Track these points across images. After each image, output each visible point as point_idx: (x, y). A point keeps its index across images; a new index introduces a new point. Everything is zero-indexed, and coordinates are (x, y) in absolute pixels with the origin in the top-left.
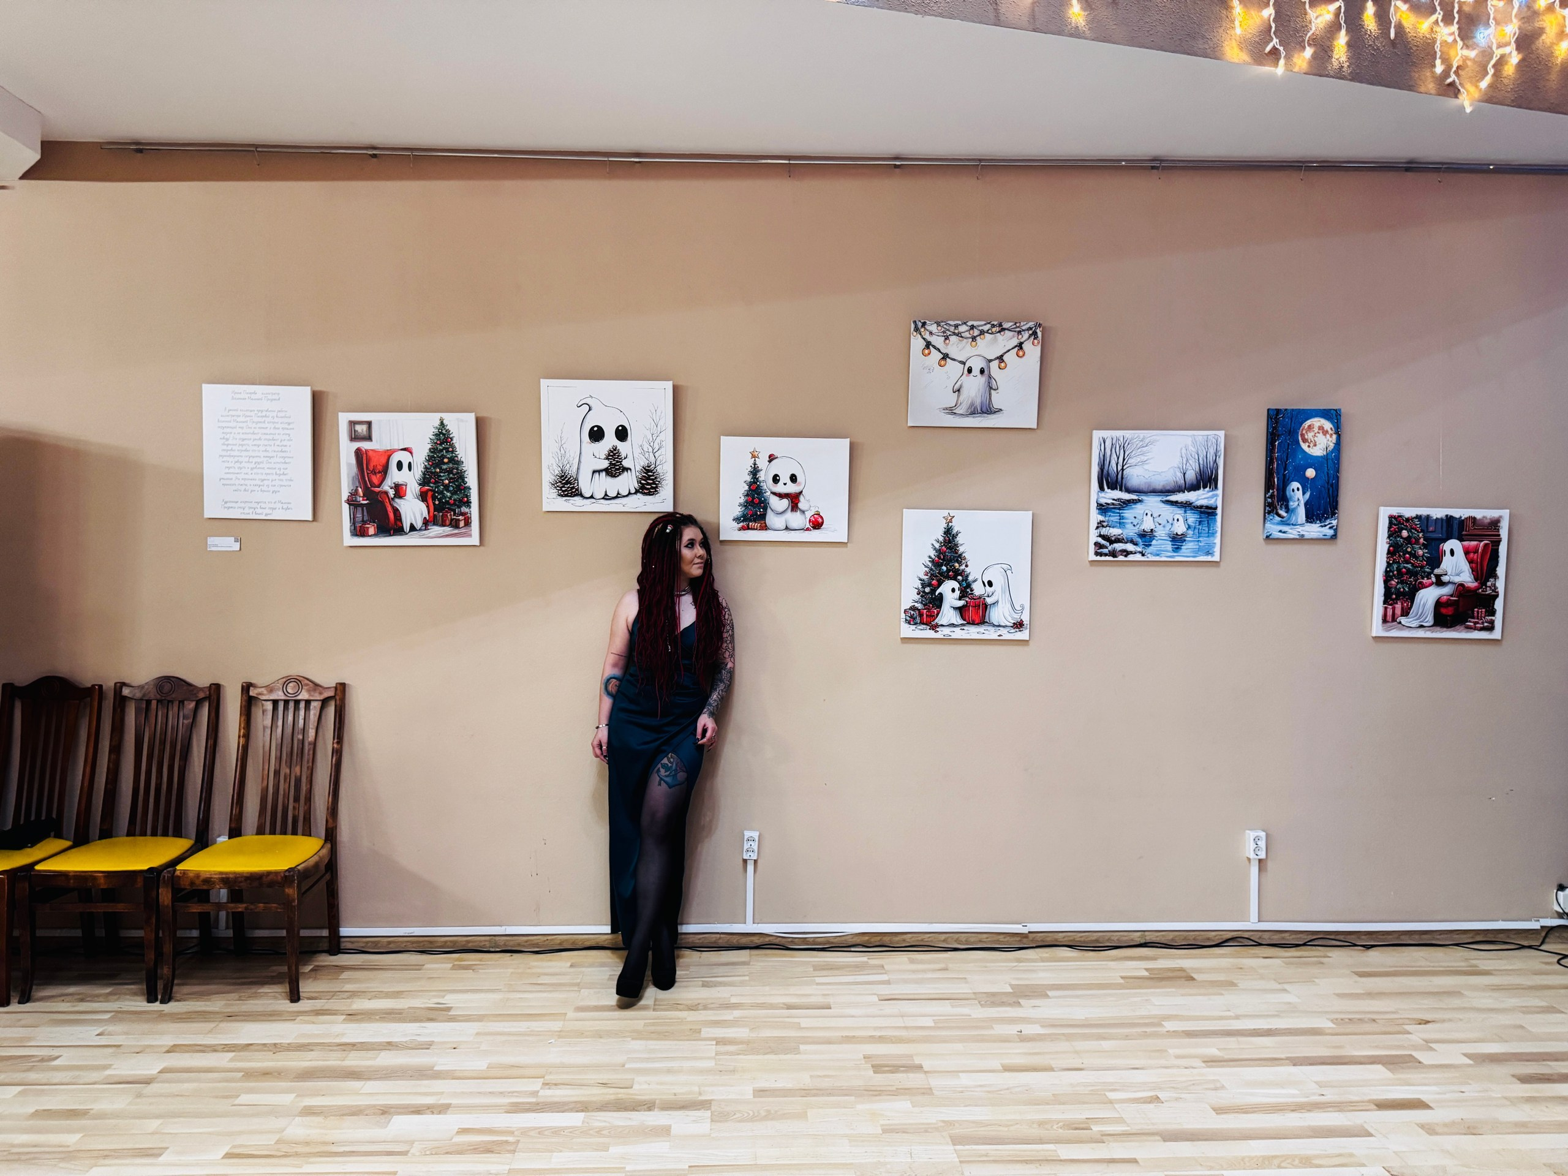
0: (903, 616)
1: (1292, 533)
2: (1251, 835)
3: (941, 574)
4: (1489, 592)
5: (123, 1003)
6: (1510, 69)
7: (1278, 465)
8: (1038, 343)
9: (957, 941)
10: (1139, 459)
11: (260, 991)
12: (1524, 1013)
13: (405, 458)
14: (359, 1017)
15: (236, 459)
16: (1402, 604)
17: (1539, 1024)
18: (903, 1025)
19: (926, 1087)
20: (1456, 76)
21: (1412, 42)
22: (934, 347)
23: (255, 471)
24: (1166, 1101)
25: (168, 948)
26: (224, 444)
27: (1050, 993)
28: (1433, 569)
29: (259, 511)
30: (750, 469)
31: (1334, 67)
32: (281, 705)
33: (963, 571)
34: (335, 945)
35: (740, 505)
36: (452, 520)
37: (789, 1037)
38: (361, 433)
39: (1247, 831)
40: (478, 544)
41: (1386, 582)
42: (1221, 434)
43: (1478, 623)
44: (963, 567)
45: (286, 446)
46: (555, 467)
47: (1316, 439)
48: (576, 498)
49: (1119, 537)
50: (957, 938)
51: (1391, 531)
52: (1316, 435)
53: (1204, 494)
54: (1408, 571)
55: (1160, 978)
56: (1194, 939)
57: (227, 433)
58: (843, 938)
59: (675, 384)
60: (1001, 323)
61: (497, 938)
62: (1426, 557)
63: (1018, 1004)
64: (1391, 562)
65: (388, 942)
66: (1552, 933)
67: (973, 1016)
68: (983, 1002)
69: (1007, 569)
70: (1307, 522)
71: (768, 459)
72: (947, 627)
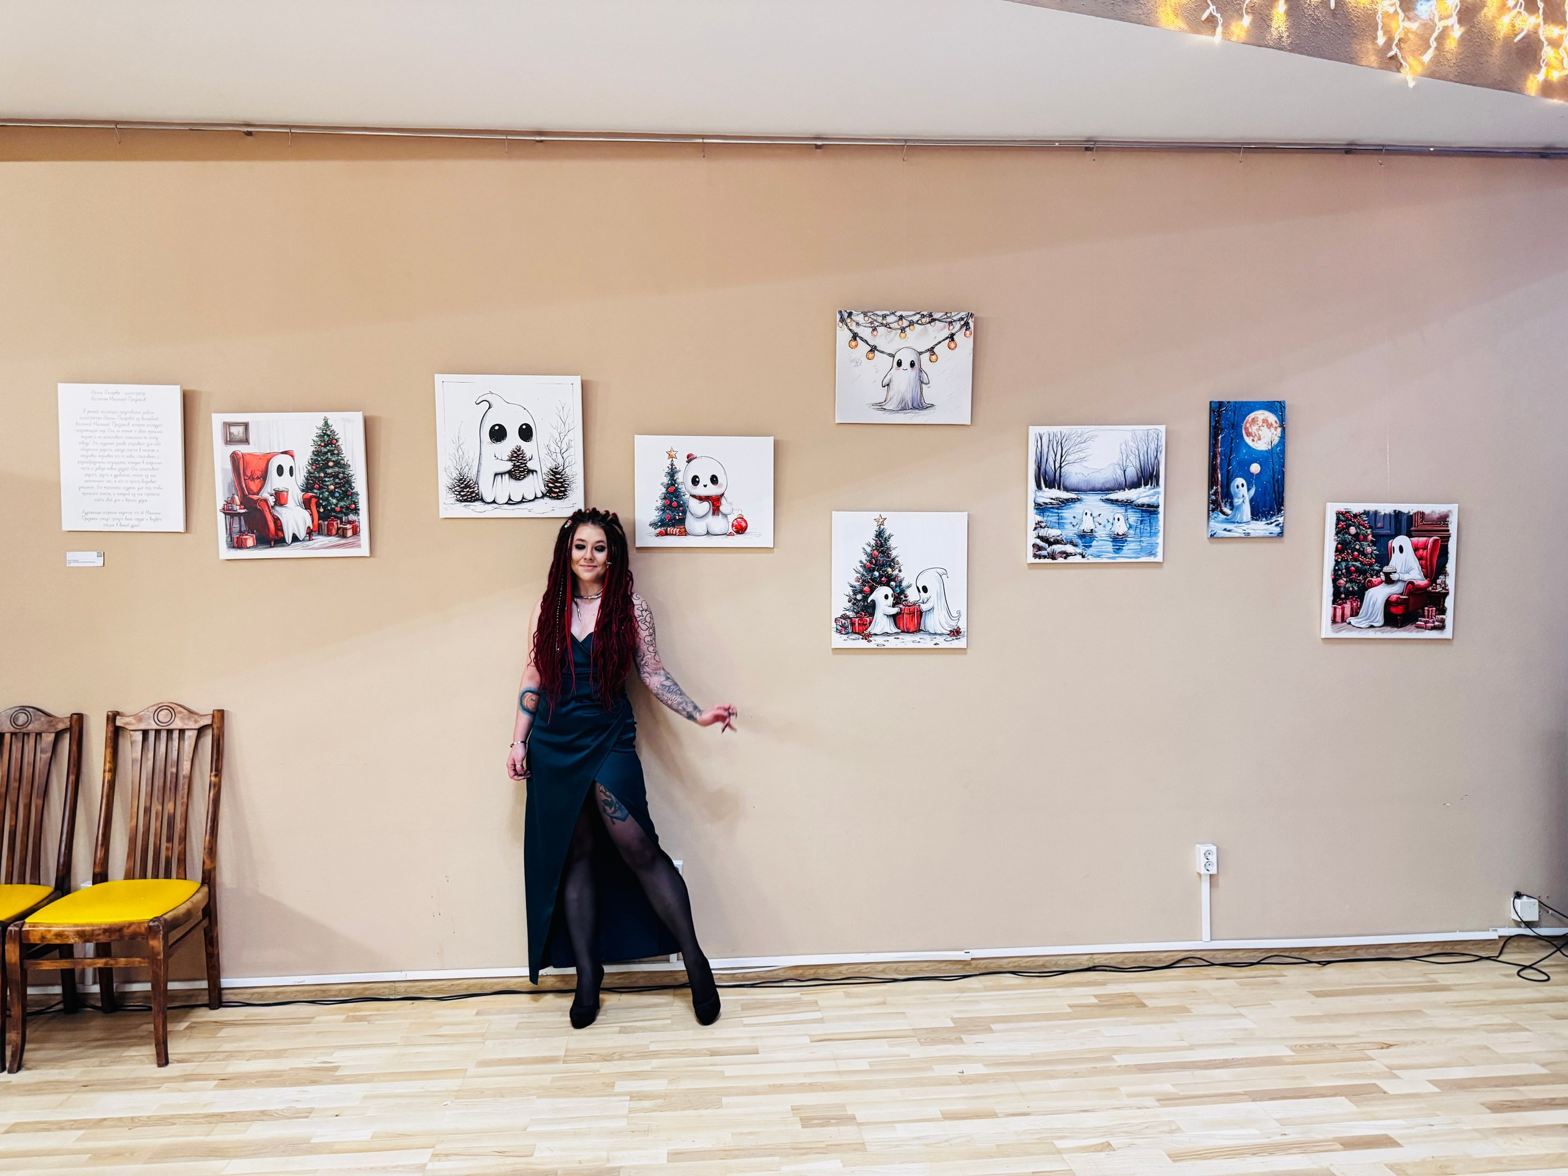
0: (834, 625)
1: (1238, 531)
2: (1202, 849)
3: (874, 580)
4: (1439, 589)
6: (1452, 43)
7: (1221, 460)
8: (971, 334)
9: (896, 971)
10: (1077, 456)
11: (124, 1054)
12: (1488, 1032)
13: (286, 462)
14: (233, 1082)
15: (97, 466)
16: (1352, 604)
17: (1505, 1044)
18: (836, 1070)
19: (858, 1141)
20: (1398, 48)
21: (1353, 12)
22: (861, 339)
23: (119, 478)
24: (1119, 1148)
25: (16, 1010)
26: (83, 449)
27: (993, 1027)
29: (124, 522)
30: (667, 470)
31: (1274, 37)
32: (152, 735)
33: (897, 576)
34: (216, 999)
35: (657, 509)
36: (338, 529)
37: (712, 1088)
38: (239, 435)
39: (1197, 846)
40: (368, 555)
41: (1334, 581)
42: (1162, 428)
43: (1429, 622)
44: (896, 572)
45: (153, 451)
46: (452, 469)
47: (1260, 432)
48: (476, 503)
49: (1058, 538)
50: (896, 968)
51: (1339, 528)
52: (1261, 428)
53: (1145, 492)
54: (1357, 570)
55: (1109, 1006)
56: (1145, 961)
57: (86, 437)
58: (775, 973)
59: (584, 379)
60: (931, 313)
61: (397, 985)
62: (1375, 554)
63: (960, 1041)
64: (1339, 560)
65: (276, 992)
66: (1510, 943)
67: (912, 1057)
68: (922, 1040)
69: (943, 574)
70: (1253, 520)
71: (686, 459)
72: (880, 636)
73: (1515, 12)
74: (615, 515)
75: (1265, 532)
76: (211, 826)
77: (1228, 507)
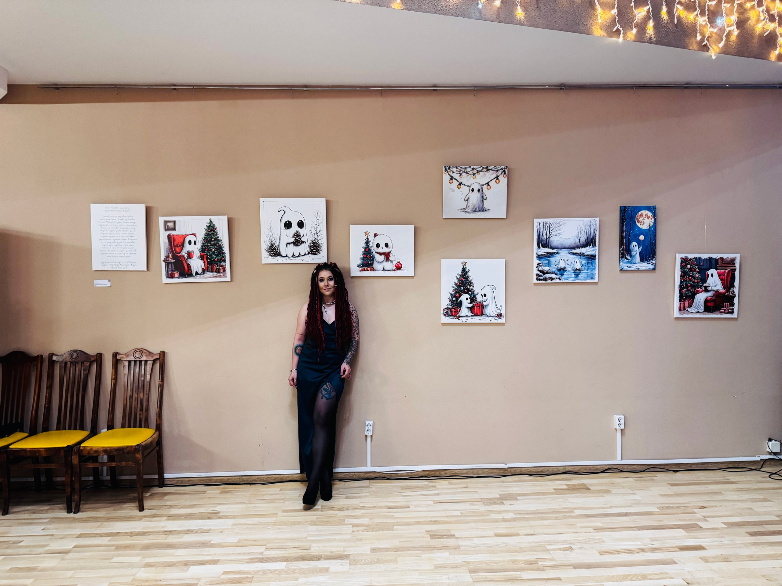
0: (442, 312)
2: (617, 417)
3: (461, 291)
4: (731, 294)
5: (55, 514)
6: (733, 38)
7: (626, 234)
8: (506, 176)
9: (473, 473)
10: (557, 233)
11: (124, 506)
12: (753, 502)
13: (192, 238)
14: (174, 518)
15: (108, 241)
16: (688, 301)
17: (759, 507)
18: (445, 515)
19: (457, 545)
20: (707, 41)
21: (686, 25)
22: (455, 179)
23: (117, 247)
24: (575, 549)
25: (77, 486)
26: (101, 234)
27: (518, 498)
28: (703, 284)
29: (120, 266)
30: (365, 241)
31: (647, 38)
32: (133, 363)
33: (472, 289)
34: (162, 483)
35: (360, 259)
36: (216, 269)
37: (389, 522)
38: (170, 227)
39: (615, 415)
40: (230, 281)
41: (680, 291)
42: (597, 219)
43: (726, 310)
44: (471, 287)
45: (133, 234)
46: (268, 241)
47: (644, 221)
49: (548, 271)
50: (473, 472)
51: (682, 265)
52: (644, 219)
53: (589, 249)
54: (691, 285)
55: (572, 489)
56: (590, 469)
57: (103, 228)
58: (416, 473)
59: (327, 199)
60: (487, 166)
61: (243, 477)
62: (699, 278)
63: (503, 503)
64: (682, 281)
65: (188, 480)
66: (766, 463)
67: (480, 510)
68: (485, 503)
69: (493, 288)
70: (641, 262)
71: (374, 236)
72: (464, 317)
73: (764, 22)
75: (647, 267)
76: (159, 404)
77: (629, 256)
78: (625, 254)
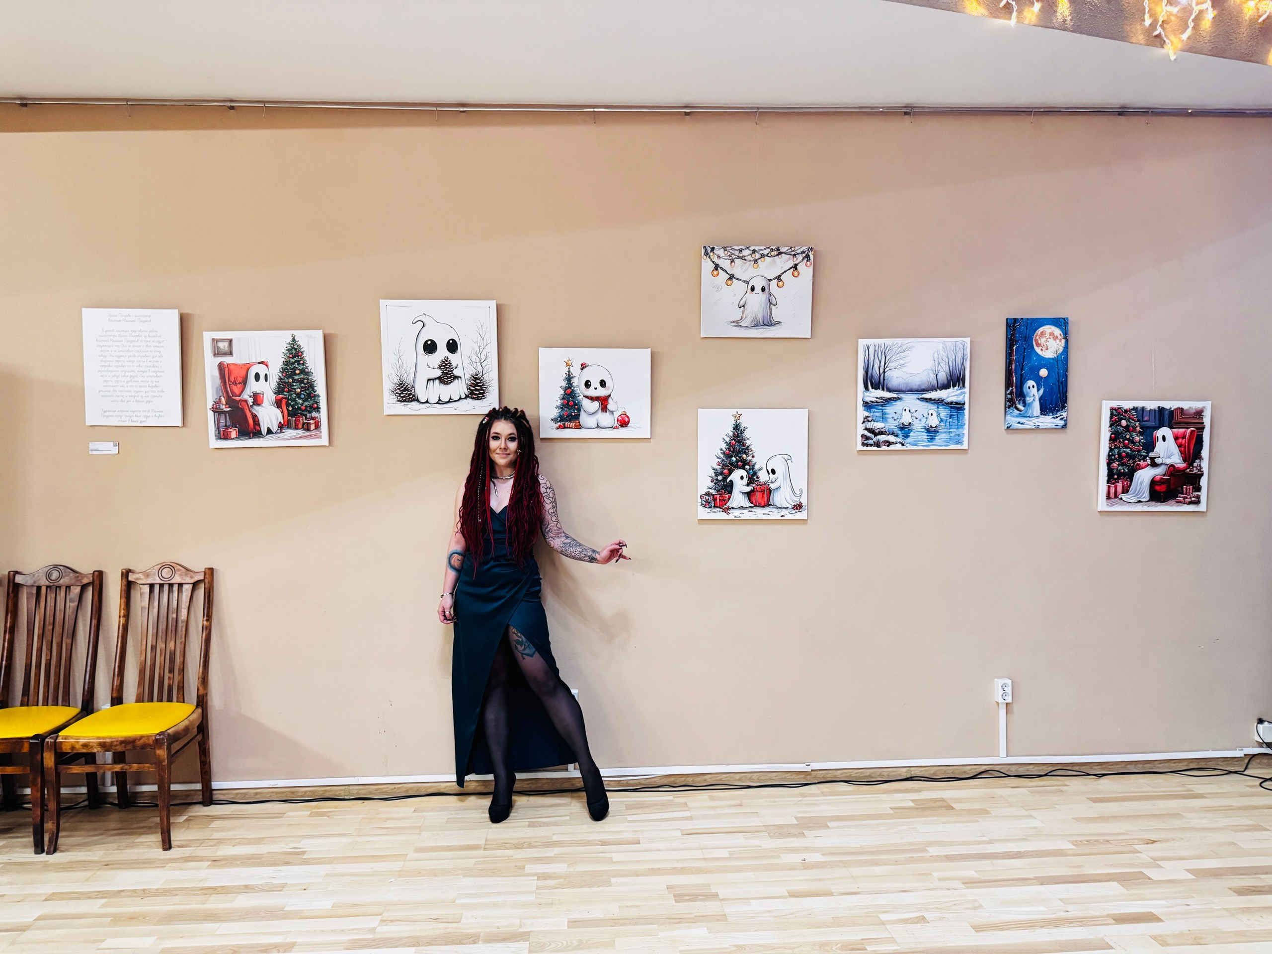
0: (699, 500)
1: (1029, 424)
2: (999, 682)
3: (731, 464)
4: (1195, 471)
5: (14, 855)
6: (1207, 23)
7: (1016, 365)
8: (811, 264)
9: (750, 779)
10: (898, 363)
11: (137, 841)
12: (1235, 831)
13: (262, 370)
14: (223, 862)
15: (113, 374)
17: (1246, 840)
18: (702, 857)
19: (721, 913)
20: (1162, 28)
22: (722, 269)
23: (130, 384)
24: (931, 921)
25: (52, 806)
26: (102, 361)
27: (830, 824)
29: (134, 419)
30: (565, 376)
31: (1059, 20)
32: (157, 588)
33: (750, 461)
34: (208, 798)
35: (557, 407)
36: (304, 424)
37: (603, 871)
38: (224, 349)
39: (996, 679)
40: (327, 444)
41: (1109, 464)
42: (968, 340)
43: (1187, 498)
44: (750, 458)
45: (157, 362)
46: (394, 376)
47: (1047, 343)
48: (414, 403)
49: (882, 430)
50: (750, 777)
51: (1112, 421)
52: (1048, 340)
53: (953, 392)
54: (1128, 455)
55: (923, 808)
56: (953, 773)
57: (104, 351)
58: (651, 780)
59: (499, 303)
60: (778, 247)
61: (351, 788)
62: (1142, 443)
63: (803, 835)
64: (1113, 447)
65: (255, 793)
66: (1254, 760)
67: (763, 847)
68: (772, 834)
69: (788, 459)
70: (1042, 415)
71: (580, 367)
72: (737, 509)
74: (522, 412)
76: (203, 661)
78: (1015, 402)
